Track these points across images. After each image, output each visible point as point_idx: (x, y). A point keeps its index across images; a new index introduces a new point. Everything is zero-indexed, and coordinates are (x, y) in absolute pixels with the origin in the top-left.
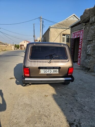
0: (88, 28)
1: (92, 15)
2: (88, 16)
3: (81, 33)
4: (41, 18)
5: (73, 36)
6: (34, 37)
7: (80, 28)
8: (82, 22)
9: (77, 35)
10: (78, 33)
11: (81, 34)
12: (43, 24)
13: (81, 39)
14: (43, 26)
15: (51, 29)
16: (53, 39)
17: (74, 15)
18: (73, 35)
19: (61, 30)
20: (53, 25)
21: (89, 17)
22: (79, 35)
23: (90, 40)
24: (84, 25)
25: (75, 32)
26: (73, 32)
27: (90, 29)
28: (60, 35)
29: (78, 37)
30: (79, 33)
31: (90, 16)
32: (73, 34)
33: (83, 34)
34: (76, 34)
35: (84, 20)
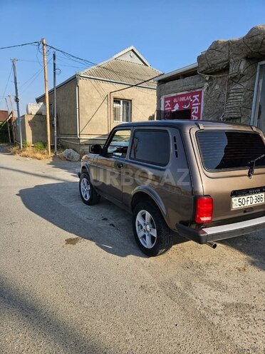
0: (217, 87)
1: (238, 58)
2: (225, 59)
3: (193, 99)
4: (44, 45)
5: (168, 107)
6: (17, 100)
7: (193, 86)
8: (202, 72)
9: (179, 103)
10: (183, 99)
11: (196, 102)
12: (54, 64)
13: (194, 114)
14: (55, 69)
15: (80, 81)
16: (88, 110)
17: (132, 50)
18: (165, 104)
19: (108, 88)
20: (86, 71)
21: (228, 60)
22: (186, 103)
23: (236, 116)
24: (207, 78)
25: (175, 95)
26: (167, 96)
27: (232, 91)
28: (106, 101)
29: (186, 107)
30: (189, 98)
31: (232, 60)
32: (166, 99)
33: (200, 101)
34: (175, 100)
35: (210, 68)
